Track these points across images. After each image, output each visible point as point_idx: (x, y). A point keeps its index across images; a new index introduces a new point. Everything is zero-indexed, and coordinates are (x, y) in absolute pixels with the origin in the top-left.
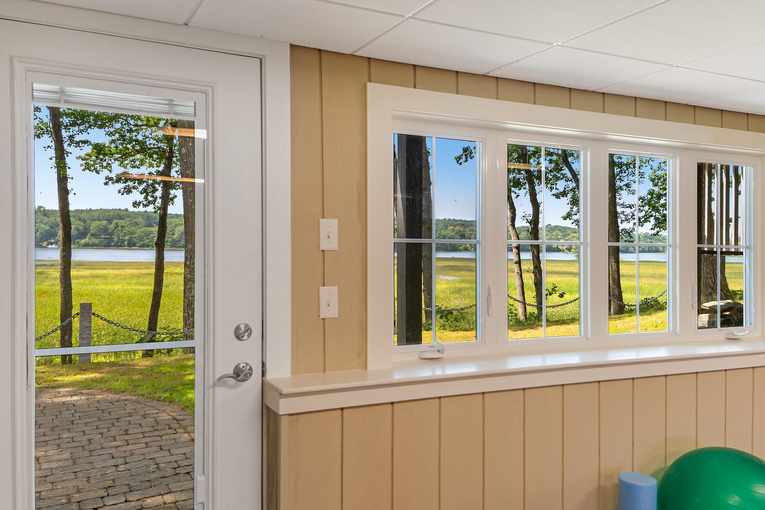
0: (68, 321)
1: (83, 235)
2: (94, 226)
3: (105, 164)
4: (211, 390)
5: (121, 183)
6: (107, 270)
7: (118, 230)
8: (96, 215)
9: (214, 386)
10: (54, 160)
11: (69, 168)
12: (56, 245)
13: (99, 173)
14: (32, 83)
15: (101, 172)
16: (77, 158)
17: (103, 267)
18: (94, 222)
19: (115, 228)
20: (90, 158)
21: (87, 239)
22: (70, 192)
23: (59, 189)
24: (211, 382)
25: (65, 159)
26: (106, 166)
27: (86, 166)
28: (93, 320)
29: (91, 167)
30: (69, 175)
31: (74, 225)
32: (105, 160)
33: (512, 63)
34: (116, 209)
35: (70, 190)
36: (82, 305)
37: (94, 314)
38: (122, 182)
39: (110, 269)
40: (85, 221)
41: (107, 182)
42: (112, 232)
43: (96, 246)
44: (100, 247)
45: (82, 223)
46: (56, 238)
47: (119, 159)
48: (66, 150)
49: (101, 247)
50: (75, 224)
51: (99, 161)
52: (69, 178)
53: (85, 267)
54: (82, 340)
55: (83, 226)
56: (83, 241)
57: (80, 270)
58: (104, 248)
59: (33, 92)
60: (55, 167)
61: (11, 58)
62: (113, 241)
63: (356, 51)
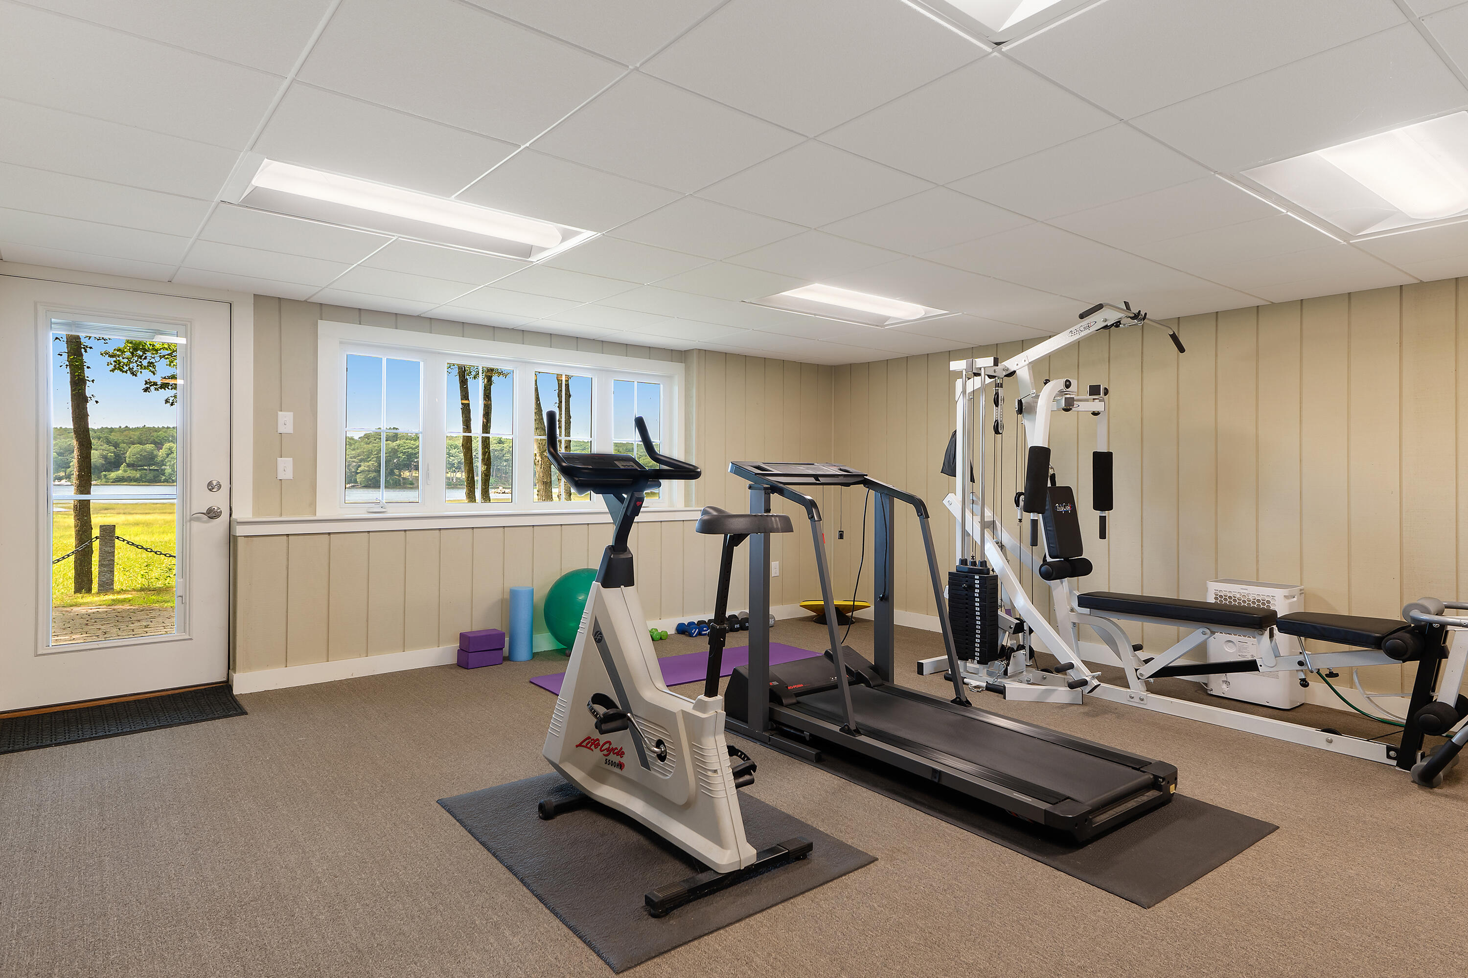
0: (84, 546)
1: (114, 463)
2: (132, 452)
3: (145, 363)
4: (188, 524)
5: (169, 389)
6: (153, 515)
7: (171, 458)
8: (135, 436)
9: (191, 520)
10: (65, 356)
11: (88, 367)
12: (69, 481)
13: (136, 376)
14: (51, 319)
15: (139, 374)
16: (101, 354)
17: (147, 511)
18: (132, 446)
19: (168, 455)
20: (122, 354)
21: (120, 472)
22: (89, 399)
23: (72, 395)
24: (188, 518)
25: (82, 355)
26: (148, 366)
27: (115, 366)
28: (116, 545)
29: (125, 367)
30: (87, 377)
31: (99, 451)
32: (145, 358)
33: (429, 311)
34: (170, 428)
35: (90, 397)
36: (103, 528)
37: (118, 538)
38: (170, 387)
39: (158, 513)
40: (116, 445)
41: (147, 387)
42: (162, 461)
43: (135, 481)
44: (141, 484)
45: (111, 447)
46: (68, 470)
47: (166, 357)
48: (84, 344)
49: (144, 484)
50: (100, 449)
51: (136, 359)
52: (88, 381)
53: (116, 511)
54: (102, 568)
55: (114, 452)
56: (113, 475)
57: (109, 515)
58: (148, 484)
59: (51, 325)
60: (67, 365)
61: (36, 304)
62: (163, 474)
63: (308, 299)
